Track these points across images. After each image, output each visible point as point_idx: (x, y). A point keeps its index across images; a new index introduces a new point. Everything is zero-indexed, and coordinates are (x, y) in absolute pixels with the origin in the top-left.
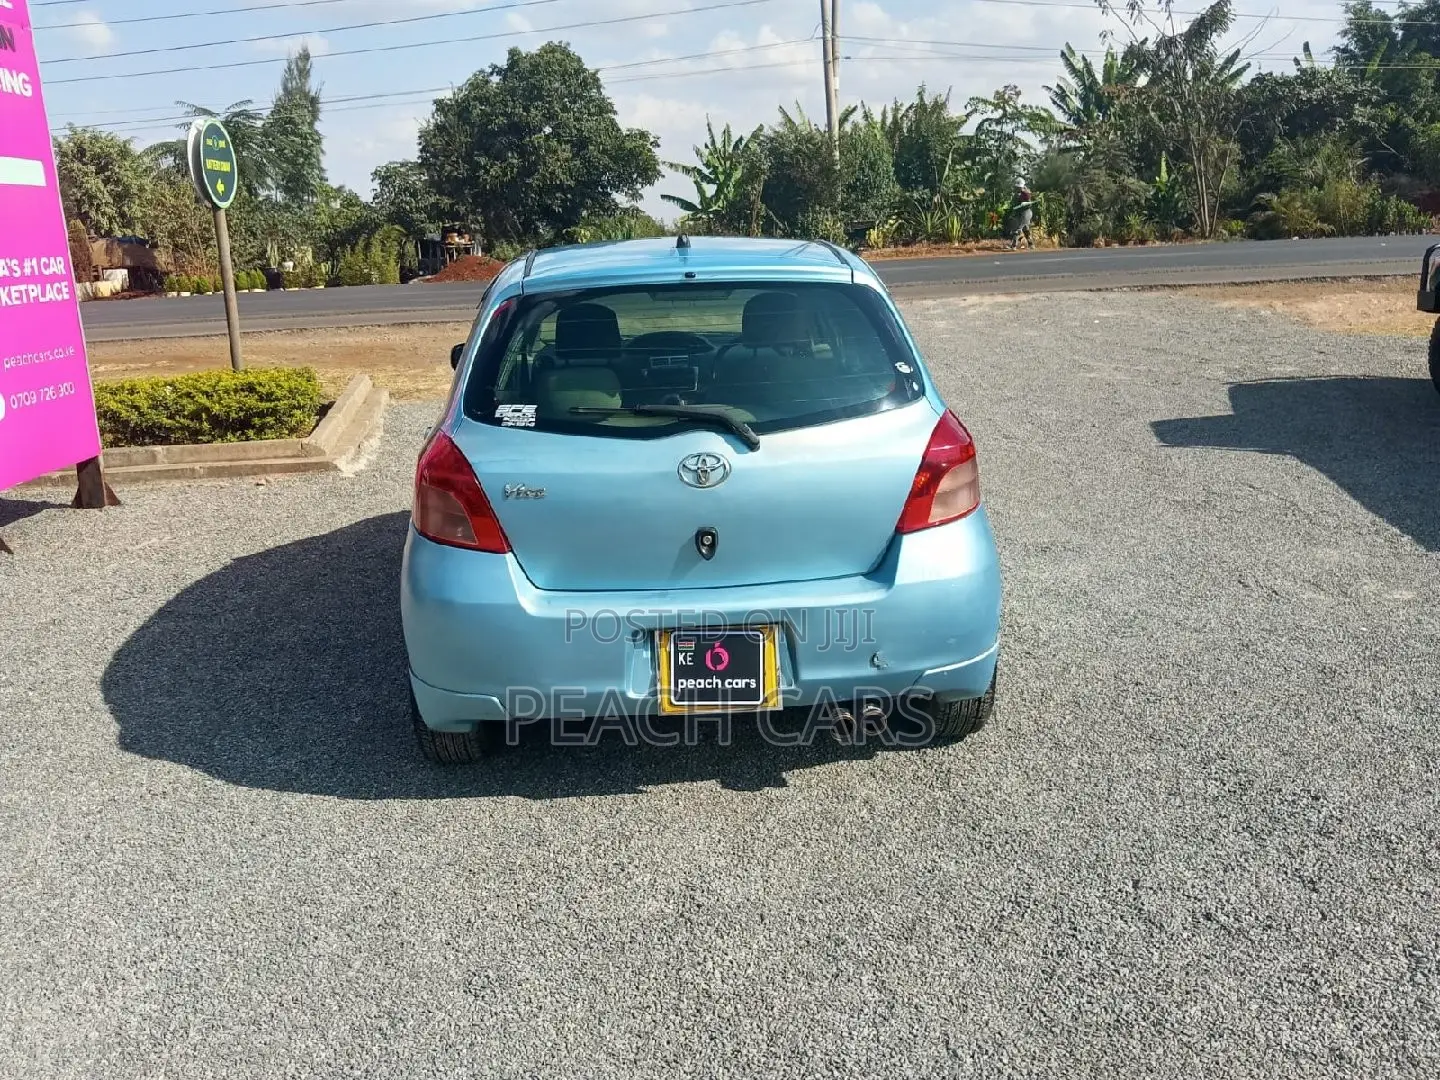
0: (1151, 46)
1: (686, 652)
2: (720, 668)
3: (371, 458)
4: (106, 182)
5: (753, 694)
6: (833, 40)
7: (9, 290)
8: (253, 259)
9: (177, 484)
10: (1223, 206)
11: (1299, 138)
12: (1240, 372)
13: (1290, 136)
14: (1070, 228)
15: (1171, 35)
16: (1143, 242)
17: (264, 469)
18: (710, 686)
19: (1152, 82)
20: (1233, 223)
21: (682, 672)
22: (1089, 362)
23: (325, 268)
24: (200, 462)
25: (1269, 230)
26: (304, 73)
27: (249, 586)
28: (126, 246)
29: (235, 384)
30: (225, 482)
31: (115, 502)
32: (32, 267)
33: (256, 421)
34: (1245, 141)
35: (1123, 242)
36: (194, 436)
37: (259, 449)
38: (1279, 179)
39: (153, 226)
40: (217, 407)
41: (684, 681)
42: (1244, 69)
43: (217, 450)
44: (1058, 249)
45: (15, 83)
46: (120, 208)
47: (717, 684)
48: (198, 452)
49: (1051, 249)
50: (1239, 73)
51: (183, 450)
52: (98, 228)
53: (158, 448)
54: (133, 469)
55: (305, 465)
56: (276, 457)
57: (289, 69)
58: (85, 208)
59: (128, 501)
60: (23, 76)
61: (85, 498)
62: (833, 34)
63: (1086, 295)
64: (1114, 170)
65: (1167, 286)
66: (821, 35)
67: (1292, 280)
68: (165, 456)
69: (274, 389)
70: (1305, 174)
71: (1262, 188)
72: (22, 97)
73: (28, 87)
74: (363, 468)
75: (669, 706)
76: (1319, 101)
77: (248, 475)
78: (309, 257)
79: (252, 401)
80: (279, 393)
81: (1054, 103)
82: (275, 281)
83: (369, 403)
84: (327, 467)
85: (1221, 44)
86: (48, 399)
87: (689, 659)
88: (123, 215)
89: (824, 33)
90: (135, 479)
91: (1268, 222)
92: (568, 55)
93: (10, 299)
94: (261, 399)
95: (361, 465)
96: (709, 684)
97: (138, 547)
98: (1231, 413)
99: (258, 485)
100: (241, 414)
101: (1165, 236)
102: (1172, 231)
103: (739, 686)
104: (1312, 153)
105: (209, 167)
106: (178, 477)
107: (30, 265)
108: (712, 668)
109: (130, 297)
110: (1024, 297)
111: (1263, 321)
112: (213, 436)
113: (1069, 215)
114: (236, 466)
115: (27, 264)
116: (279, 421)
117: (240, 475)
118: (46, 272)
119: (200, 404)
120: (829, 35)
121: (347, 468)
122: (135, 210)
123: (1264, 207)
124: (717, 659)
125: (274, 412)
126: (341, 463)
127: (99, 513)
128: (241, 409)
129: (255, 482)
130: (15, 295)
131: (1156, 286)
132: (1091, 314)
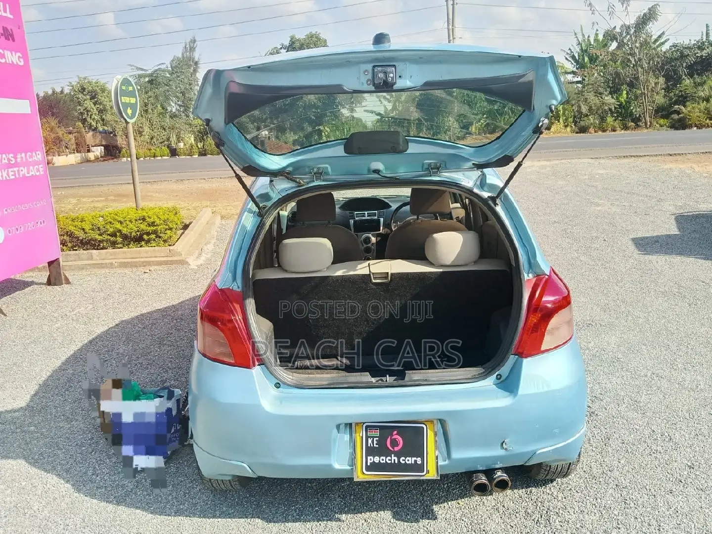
0: (618, 30)
1: (373, 437)
2: (396, 449)
3: (207, 256)
4: (95, 104)
5: (419, 468)
6: (453, 29)
7: (8, 171)
8: (164, 141)
9: (103, 271)
10: (657, 111)
11: (696, 76)
12: (681, 207)
13: (691, 75)
14: (575, 123)
15: (629, 24)
16: (614, 131)
17: (149, 264)
18: (390, 462)
19: (618, 48)
20: (661, 121)
21: (370, 451)
22: (596, 200)
23: (200, 145)
24: (114, 259)
25: (681, 124)
26: (192, 49)
27: (128, 340)
28: (103, 135)
29: (136, 217)
30: (127, 271)
31: (68, 282)
32: (22, 158)
33: (145, 237)
34: (668, 78)
35: (604, 131)
36: (114, 244)
37: (147, 252)
38: (686, 97)
39: (115, 126)
40: (125, 229)
41: (372, 457)
42: (666, 41)
43: (124, 253)
44: (570, 134)
45: (13, 58)
46: (101, 116)
47: (394, 460)
48: (115, 254)
49: (567, 135)
50: (663, 43)
51: (107, 253)
52: (90, 126)
53: (94, 251)
54: (80, 263)
55: (171, 261)
56: (155, 257)
57: (185, 47)
58: (85, 116)
59: (75, 282)
60: (19, 54)
61: (53, 280)
62: (452, 26)
63: (590, 160)
64: (598, 94)
65: (633, 156)
66: (446, 27)
67: (701, 153)
68: (98, 256)
69: (156, 220)
70: (700, 95)
71: (676, 103)
72: (17, 65)
73: (22, 60)
74: (203, 262)
75: (361, 475)
76: (706, 57)
77: (140, 266)
78: (192, 139)
79: (143, 226)
80: (158, 222)
81: (566, 59)
82: (174, 153)
83: (209, 224)
84: (183, 262)
85: (654, 29)
86: (30, 229)
87: (375, 442)
88: (103, 120)
89: (448, 26)
90: (81, 268)
91: (680, 120)
92: (320, 39)
93: (9, 176)
94: (149, 225)
95: (201, 261)
96: (389, 460)
97: (73, 313)
98: (678, 233)
99: (145, 273)
100: (138, 233)
101: (626, 128)
102: (629, 125)
103: (410, 462)
104: (702, 84)
105: (123, 101)
106: (103, 268)
107: (21, 157)
108: (391, 448)
109: (104, 160)
110: (557, 162)
111: (689, 176)
112: (124, 245)
113: (575, 117)
114: (134, 262)
115: (19, 156)
116: (158, 237)
117: (136, 266)
118: (31, 160)
119: (116, 228)
120: (451, 27)
121: (193, 263)
122: (108, 117)
123: (678, 113)
124: (394, 443)
125: (155, 232)
126: (190, 260)
127: (59, 289)
128: (138, 231)
129: (143, 271)
130: (11, 173)
131: (627, 156)
132: (594, 172)
